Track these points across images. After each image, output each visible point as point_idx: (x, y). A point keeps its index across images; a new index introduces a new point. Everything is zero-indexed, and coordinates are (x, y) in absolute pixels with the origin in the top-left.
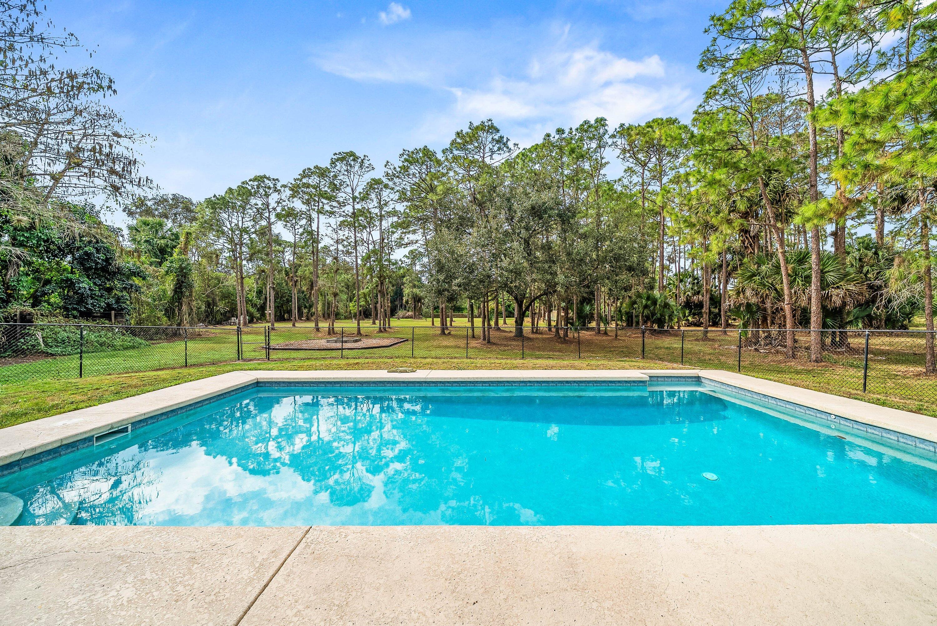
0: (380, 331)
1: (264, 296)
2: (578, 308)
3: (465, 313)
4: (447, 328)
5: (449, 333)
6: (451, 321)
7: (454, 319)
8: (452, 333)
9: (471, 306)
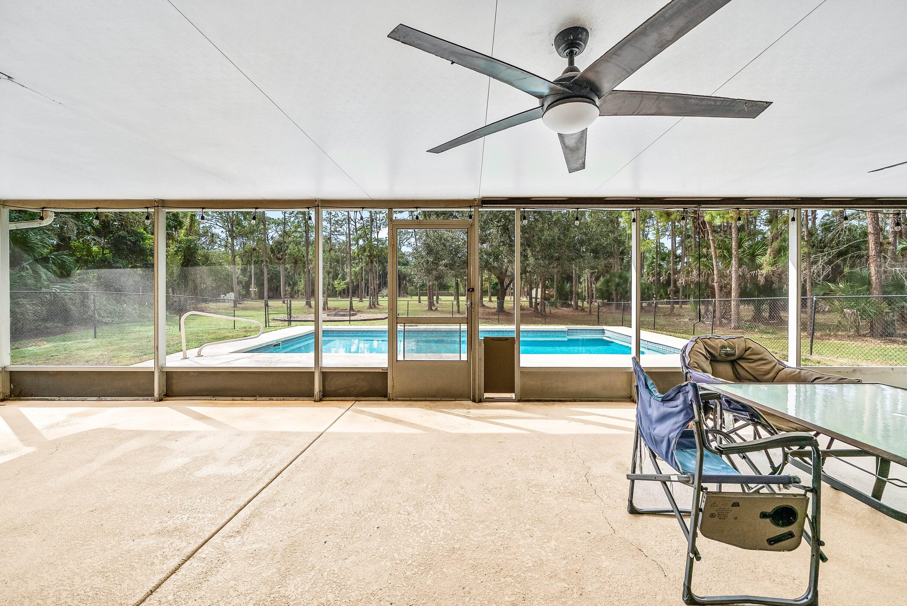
0: (370, 307)
1: (248, 274)
2: (558, 287)
3: (452, 291)
4: (434, 305)
5: (436, 309)
6: (438, 298)
7: (440, 297)
8: (439, 309)
9: (457, 284)
